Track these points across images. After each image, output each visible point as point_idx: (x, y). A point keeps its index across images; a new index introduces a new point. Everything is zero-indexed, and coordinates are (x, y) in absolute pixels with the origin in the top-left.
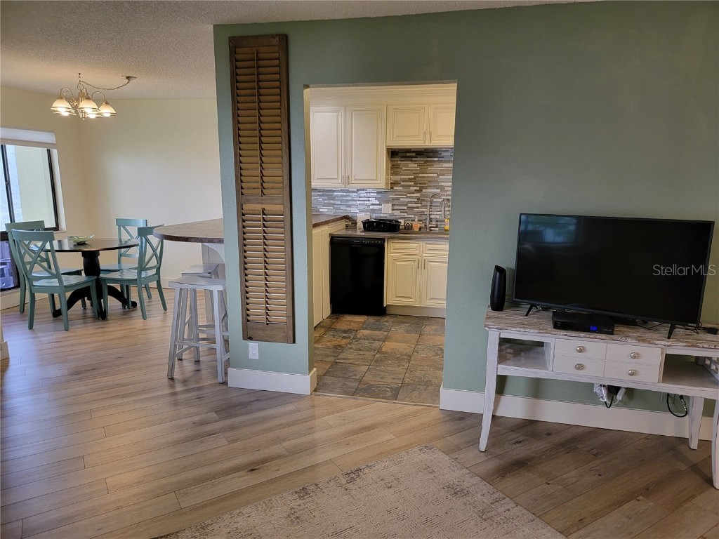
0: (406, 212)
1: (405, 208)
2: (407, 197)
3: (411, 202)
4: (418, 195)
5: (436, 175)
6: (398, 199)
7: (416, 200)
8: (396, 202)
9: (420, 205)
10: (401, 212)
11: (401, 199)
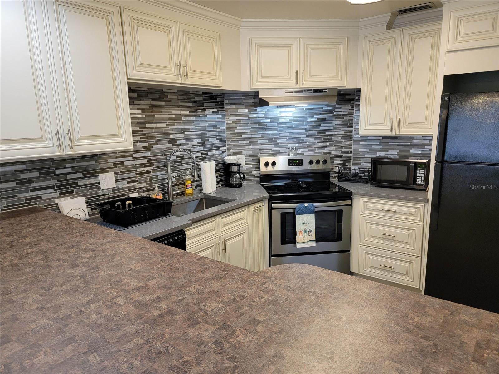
0: (136, 181)
1: (134, 174)
2: (134, 159)
3: (141, 166)
4: (148, 154)
5: (165, 125)
6: (122, 163)
7: (145, 161)
8: (119, 169)
9: (151, 168)
10: (128, 182)
11: (126, 163)
